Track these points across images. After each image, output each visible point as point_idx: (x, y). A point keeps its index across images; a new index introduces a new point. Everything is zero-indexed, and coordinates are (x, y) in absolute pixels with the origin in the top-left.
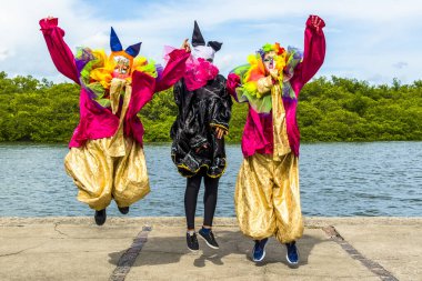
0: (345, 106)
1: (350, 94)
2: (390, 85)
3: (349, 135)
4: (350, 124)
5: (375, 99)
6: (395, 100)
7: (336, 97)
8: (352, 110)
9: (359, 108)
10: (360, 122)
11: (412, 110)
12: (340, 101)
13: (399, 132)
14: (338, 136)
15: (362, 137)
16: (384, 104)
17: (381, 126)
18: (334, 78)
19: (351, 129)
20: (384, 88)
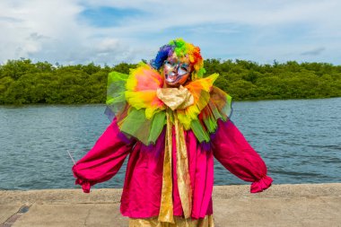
0: (244, 78)
1: (247, 70)
2: (272, 64)
3: (246, 96)
4: (247, 89)
5: (262, 73)
6: (275, 74)
7: (238, 72)
8: (248, 80)
9: (252, 79)
10: (253, 88)
11: (286, 80)
12: (241, 74)
13: (277, 94)
14: (240, 97)
15: (254, 97)
16: (268, 76)
17: (265, 90)
18: (237, 61)
19: (247, 92)
20: (268, 66)
